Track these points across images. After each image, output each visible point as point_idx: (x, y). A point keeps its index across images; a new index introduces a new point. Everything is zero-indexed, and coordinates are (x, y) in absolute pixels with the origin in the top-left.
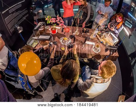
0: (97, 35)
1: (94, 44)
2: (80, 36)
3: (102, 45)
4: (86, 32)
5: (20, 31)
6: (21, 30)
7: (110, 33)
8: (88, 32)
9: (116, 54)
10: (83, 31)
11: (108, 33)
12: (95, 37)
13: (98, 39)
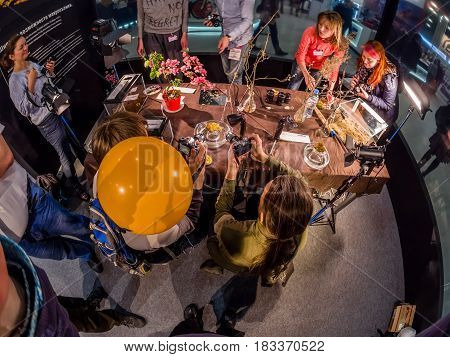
0: (318, 112)
1: (306, 139)
2: (261, 117)
3: (333, 143)
4: (279, 101)
5: (62, 110)
6: (65, 104)
7: (357, 103)
8: (286, 101)
9: (381, 172)
10: (270, 99)
11: (354, 103)
12: (310, 116)
13: (319, 121)
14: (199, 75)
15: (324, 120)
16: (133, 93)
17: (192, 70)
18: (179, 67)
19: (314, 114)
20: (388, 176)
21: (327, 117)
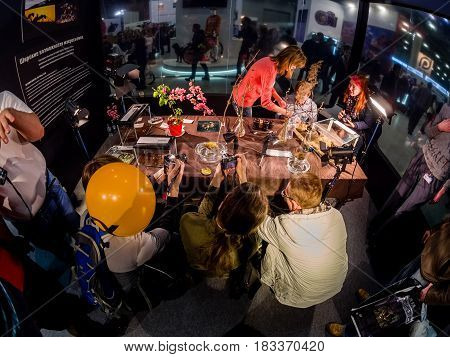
0: (297, 133)
1: (288, 154)
2: (250, 140)
3: (312, 156)
4: (264, 128)
5: (81, 123)
6: (84, 119)
7: (331, 122)
8: (270, 127)
10: (256, 126)
11: (328, 123)
12: (290, 137)
13: (300, 142)
14: (200, 101)
15: (302, 139)
16: (139, 122)
17: (195, 97)
18: (185, 94)
19: (294, 135)
20: (366, 178)
21: (304, 136)
